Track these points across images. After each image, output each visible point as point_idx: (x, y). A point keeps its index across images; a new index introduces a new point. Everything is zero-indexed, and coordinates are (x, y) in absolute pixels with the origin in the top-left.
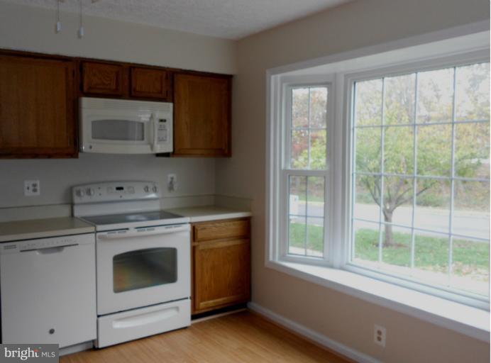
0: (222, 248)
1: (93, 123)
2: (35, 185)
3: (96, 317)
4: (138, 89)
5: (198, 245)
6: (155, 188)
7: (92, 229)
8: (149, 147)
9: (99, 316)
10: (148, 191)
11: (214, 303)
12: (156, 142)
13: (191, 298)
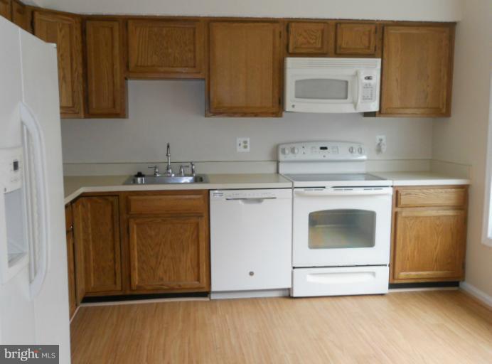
0: (430, 217)
1: (297, 82)
2: (245, 142)
3: (291, 268)
4: (344, 46)
5: (401, 212)
6: (361, 149)
7: (290, 185)
8: (352, 106)
9: (294, 268)
10: (352, 152)
11: (417, 275)
12: (360, 100)
13: (389, 265)
